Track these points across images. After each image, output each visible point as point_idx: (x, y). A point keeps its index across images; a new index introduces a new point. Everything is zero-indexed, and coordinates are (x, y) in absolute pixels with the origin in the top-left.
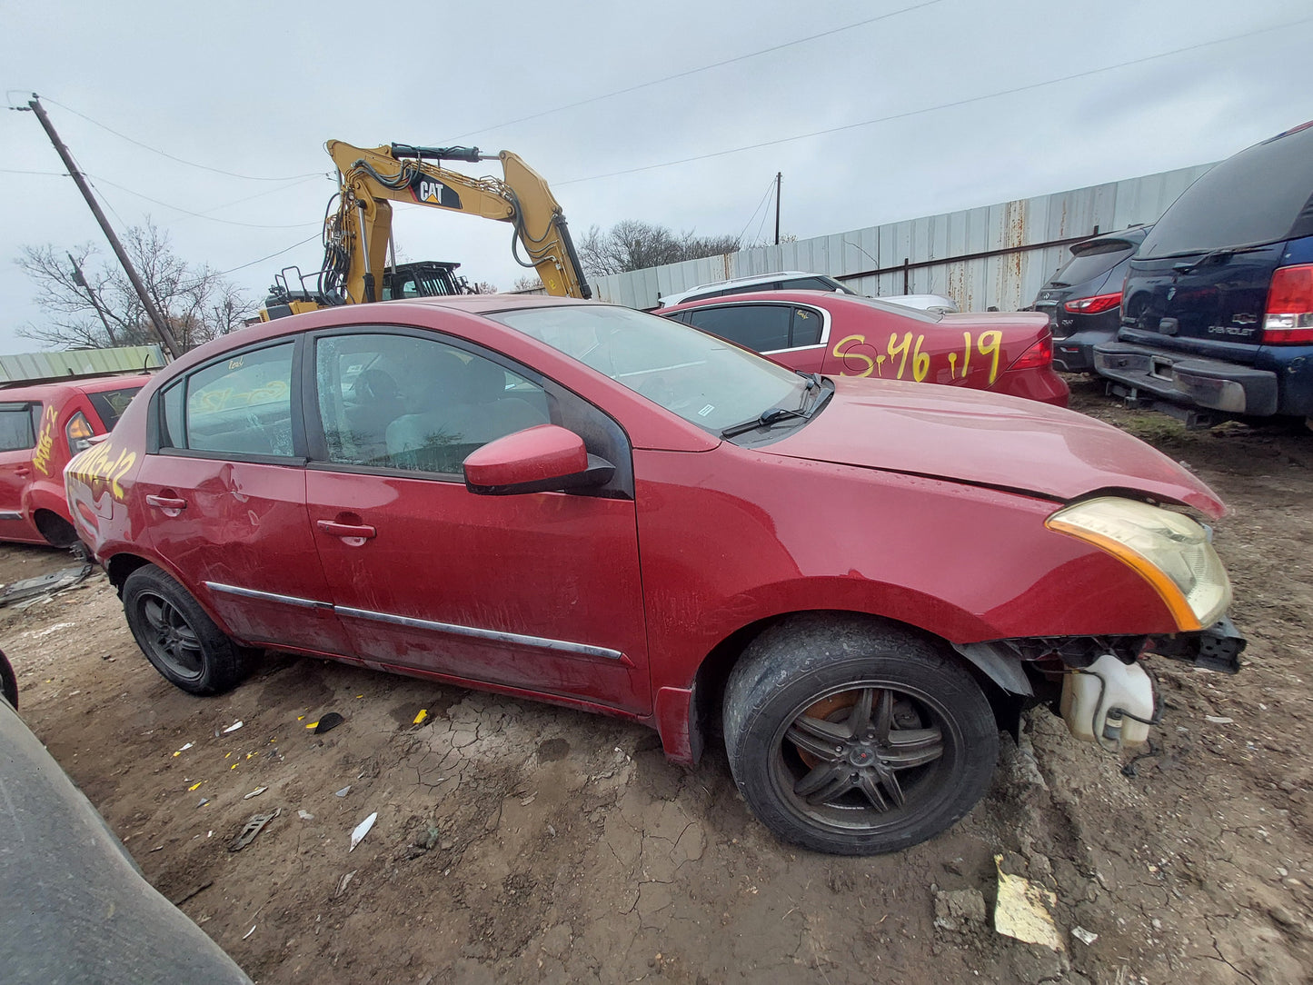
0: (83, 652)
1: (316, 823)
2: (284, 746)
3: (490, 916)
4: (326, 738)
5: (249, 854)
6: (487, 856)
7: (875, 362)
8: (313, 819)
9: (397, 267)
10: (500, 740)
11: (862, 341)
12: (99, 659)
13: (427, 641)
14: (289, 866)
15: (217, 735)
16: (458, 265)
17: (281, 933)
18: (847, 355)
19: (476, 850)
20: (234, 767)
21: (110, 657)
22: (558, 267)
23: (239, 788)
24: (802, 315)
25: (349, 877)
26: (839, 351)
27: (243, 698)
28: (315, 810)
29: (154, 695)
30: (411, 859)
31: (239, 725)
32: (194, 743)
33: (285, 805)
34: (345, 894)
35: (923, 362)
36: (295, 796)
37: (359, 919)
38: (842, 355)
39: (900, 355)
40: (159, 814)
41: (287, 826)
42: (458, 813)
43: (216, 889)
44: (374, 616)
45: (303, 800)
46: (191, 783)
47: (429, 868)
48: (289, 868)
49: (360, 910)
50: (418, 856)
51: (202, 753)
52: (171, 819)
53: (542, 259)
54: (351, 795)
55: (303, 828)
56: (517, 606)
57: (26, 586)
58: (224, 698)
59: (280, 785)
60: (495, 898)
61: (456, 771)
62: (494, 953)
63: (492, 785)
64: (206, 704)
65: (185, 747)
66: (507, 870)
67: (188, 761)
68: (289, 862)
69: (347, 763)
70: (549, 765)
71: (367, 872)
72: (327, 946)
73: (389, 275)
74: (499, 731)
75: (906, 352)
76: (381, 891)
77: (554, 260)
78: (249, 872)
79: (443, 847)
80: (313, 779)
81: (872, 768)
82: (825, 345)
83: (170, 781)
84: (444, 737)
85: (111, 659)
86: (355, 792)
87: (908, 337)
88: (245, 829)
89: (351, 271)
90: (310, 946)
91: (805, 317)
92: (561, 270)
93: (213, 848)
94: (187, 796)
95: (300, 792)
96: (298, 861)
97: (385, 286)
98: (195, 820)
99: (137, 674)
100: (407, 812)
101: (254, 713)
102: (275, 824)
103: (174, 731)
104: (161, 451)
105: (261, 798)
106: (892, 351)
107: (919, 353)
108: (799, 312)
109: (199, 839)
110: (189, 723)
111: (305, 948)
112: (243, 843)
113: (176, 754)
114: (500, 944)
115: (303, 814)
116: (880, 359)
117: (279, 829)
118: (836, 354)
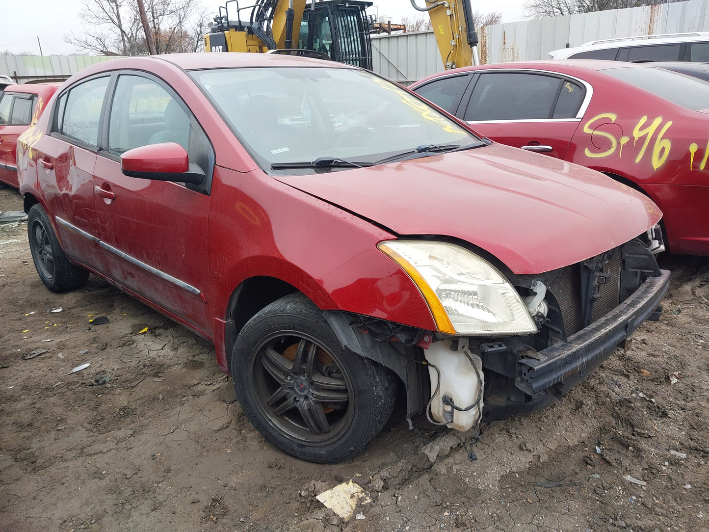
0: (16, 257)
1: (63, 361)
2: (73, 326)
3: (105, 417)
4: (93, 328)
5: (29, 362)
6: (121, 395)
7: (619, 143)
8: (63, 359)
9: (316, 4)
10: (172, 353)
11: (613, 120)
12: (21, 262)
13: (134, 272)
14: (41, 372)
15: (48, 312)
16: (370, 4)
17: (21, 392)
18: (596, 133)
19: (118, 391)
20: (46, 328)
21: (26, 262)
22: (449, 12)
23: (42, 337)
24: (569, 88)
25: (60, 383)
26: (590, 127)
27: (70, 298)
28: (66, 355)
29: (34, 286)
30: (90, 386)
31: (60, 310)
32: (36, 312)
33: (55, 349)
34: (53, 389)
35: (663, 150)
36: (61, 347)
37: (53, 399)
38: (590, 132)
39: (642, 139)
40: (6, 338)
41: (51, 357)
42: (124, 376)
43: (8, 369)
44: (112, 250)
45: (64, 350)
46: (25, 329)
47: (94, 392)
48: (40, 373)
49: (55, 397)
50: (93, 385)
51: (37, 318)
52: (9, 340)
53: (435, 4)
54: (86, 354)
55: (56, 360)
56: (163, 253)
57: (10, 215)
58: (61, 295)
59: (59, 341)
60: (112, 412)
61: (139, 359)
62: (95, 430)
63: (149, 369)
64: (52, 296)
65: (32, 313)
66: (125, 404)
67: (30, 319)
68: (41, 371)
69: (95, 340)
70: (184, 370)
71: (69, 384)
72: (34, 403)
73: (309, 10)
74: (175, 349)
75: (649, 137)
76: (69, 393)
77: (446, 5)
78: (24, 369)
79: (106, 386)
80: (74, 342)
81: (306, 397)
82: (580, 120)
83: (18, 325)
84: (147, 343)
85: (26, 264)
86: (89, 354)
87: (658, 121)
88: (33, 352)
89: (278, 6)
90: (29, 401)
91: (571, 90)
92: (451, 16)
93: (16, 355)
94: (21, 334)
95: (65, 345)
96: (45, 371)
97: (304, 19)
98: (18, 343)
99: (33, 274)
100: (103, 368)
101: (70, 307)
102: (47, 355)
103: (32, 304)
104: (52, 134)
105: (48, 343)
106: (637, 134)
107: (662, 139)
108: (567, 85)
109: (14, 351)
110: (40, 302)
111: (27, 401)
112: (28, 357)
113: (27, 315)
114: (100, 428)
115: (60, 355)
116: (624, 140)
117: (46, 357)
118: (586, 130)
